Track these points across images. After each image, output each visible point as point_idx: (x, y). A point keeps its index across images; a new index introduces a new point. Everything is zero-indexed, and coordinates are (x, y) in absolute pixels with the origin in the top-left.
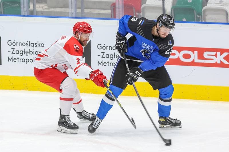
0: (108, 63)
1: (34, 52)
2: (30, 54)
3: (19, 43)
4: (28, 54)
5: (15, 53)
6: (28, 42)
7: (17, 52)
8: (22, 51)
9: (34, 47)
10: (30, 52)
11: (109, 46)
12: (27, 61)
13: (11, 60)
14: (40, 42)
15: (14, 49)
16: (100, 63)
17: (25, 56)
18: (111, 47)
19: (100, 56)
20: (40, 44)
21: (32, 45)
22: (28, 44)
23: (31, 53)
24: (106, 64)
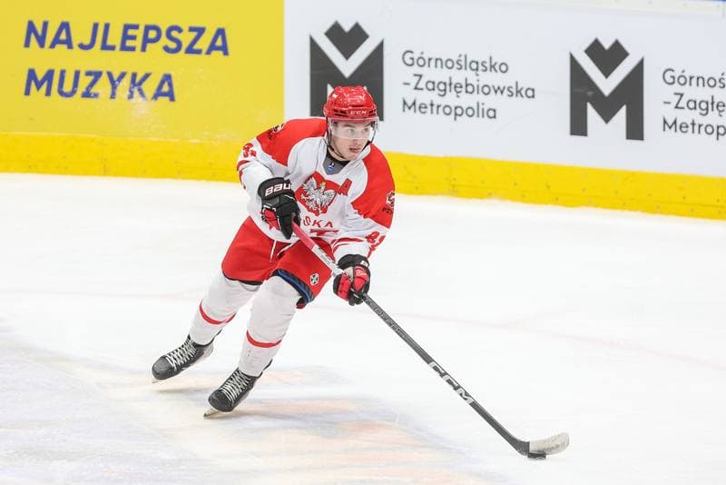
0: (693, 124)
1: (478, 86)
2: (467, 92)
3: (437, 60)
4: (460, 92)
5: (422, 89)
6: (463, 58)
7: (430, 86)
8: (445, 84)
9: (480, 72)
10: (467, 85)
11: (696, 75)
12: (459, 111)
13: (412, 108)
14: (497, 59)
15: (421, 76)
16: (670, 123)
17: (451, 99)
18: (703, 79)
19: (669, 103)
20: (496, 64)
21: (474, 66)
22: (463, 63)
23: (470, 89)
24: (687, 127)
